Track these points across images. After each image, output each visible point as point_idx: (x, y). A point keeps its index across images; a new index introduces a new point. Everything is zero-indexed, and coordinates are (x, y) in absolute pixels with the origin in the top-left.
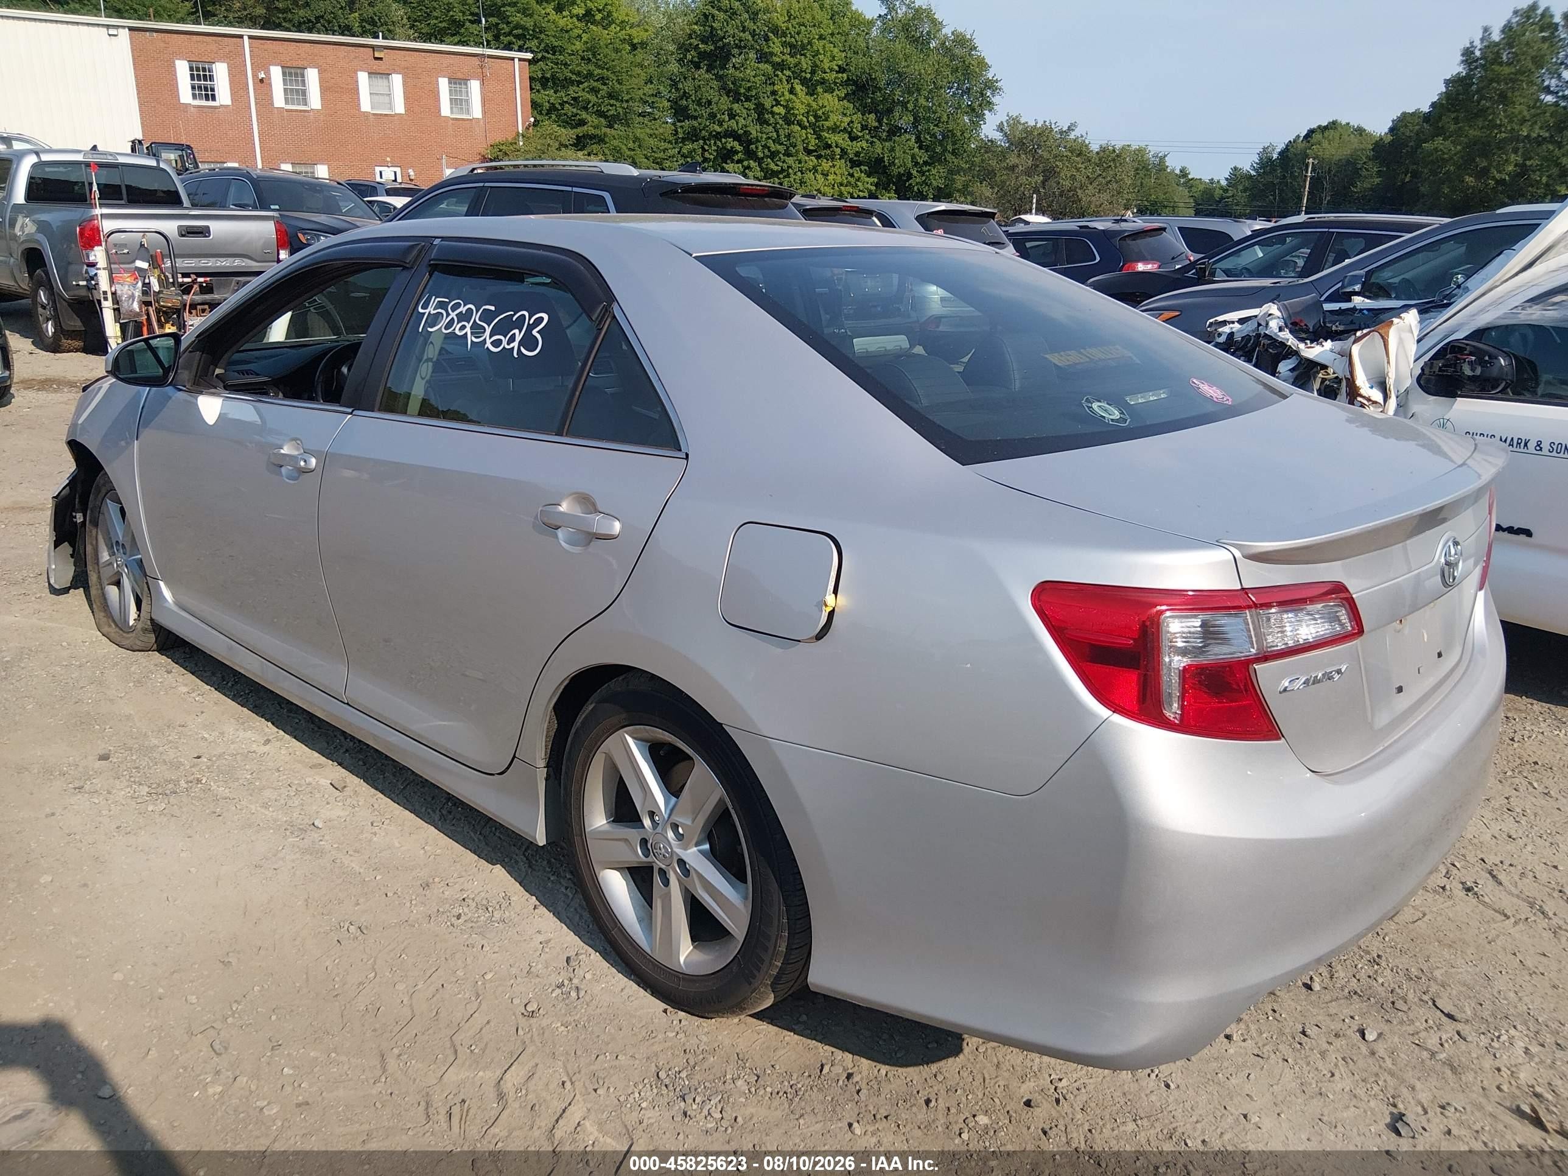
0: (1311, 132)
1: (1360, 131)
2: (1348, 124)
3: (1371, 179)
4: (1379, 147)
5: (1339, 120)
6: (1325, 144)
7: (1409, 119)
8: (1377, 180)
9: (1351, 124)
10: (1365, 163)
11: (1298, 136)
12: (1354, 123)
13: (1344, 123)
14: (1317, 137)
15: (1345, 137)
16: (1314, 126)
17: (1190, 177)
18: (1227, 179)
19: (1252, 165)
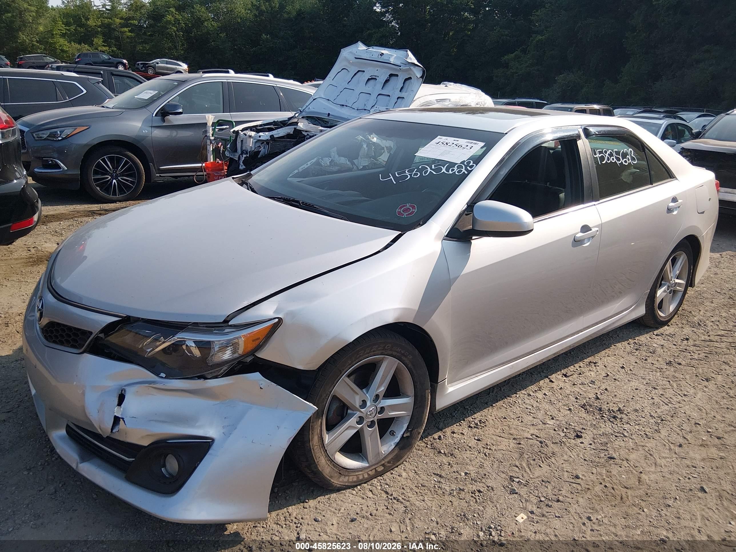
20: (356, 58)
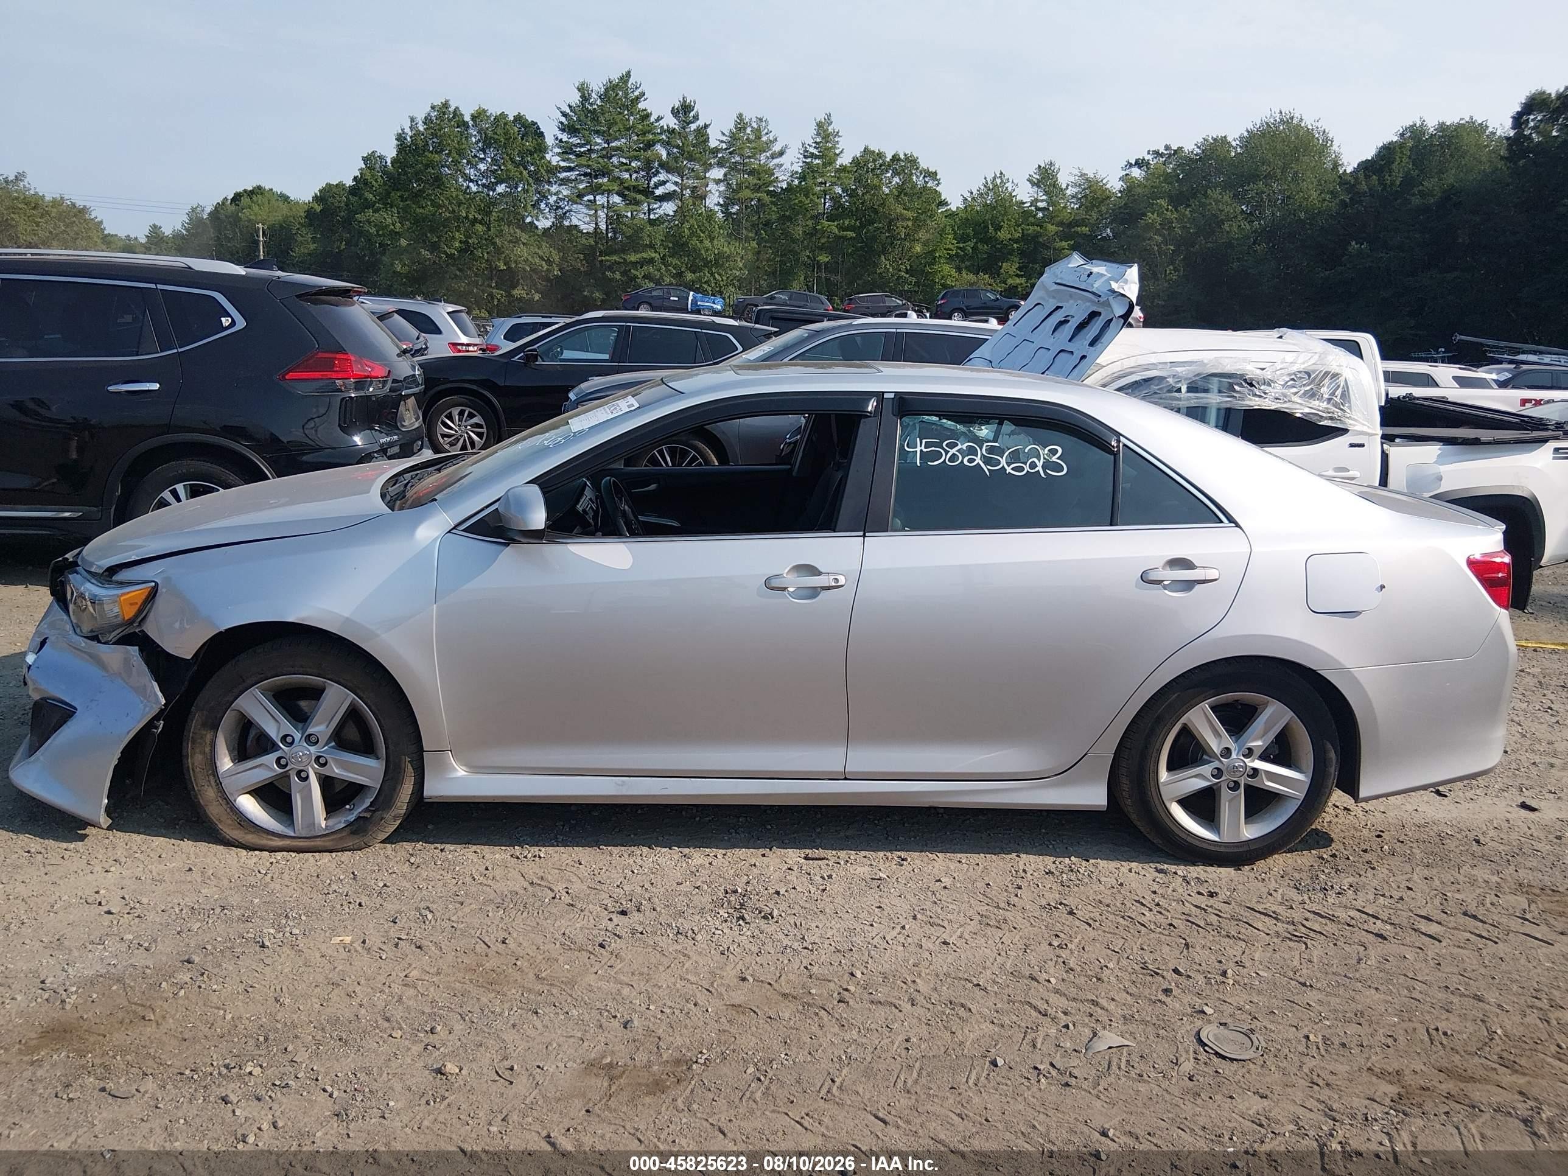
0: (237, 197)
1: (285, 198)
2: (271, 190)
3: (306, 244)
4: (310, 213)
5: (263, 185)
6: (256, 208)
7: (334, 190)
8: (312, 247)
9: (274, 190)
10: (298, 229)
11: (226, 199)
12: (277, 189)
13: (267, 188)
14: (245, 200)
15: (273, 202)
16: (240, 190)
17: (106, 232)
18: (147, 236)
19: (183, 225)
20: (1056, 283)
